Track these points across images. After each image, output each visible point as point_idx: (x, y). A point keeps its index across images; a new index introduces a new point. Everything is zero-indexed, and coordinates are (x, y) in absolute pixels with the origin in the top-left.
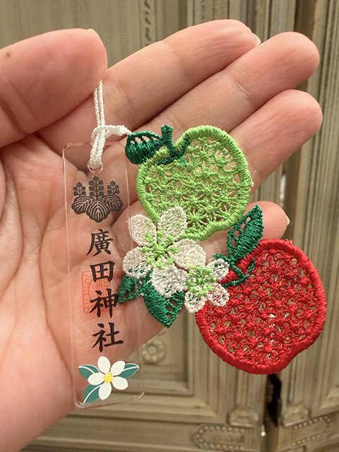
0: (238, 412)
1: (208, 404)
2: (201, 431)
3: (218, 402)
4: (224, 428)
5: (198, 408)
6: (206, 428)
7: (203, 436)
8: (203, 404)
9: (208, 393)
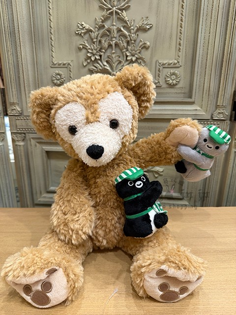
0: (218, 111)
1: (201, 108)
3: (208, 105)
5: (196, 110)
8: (198, 108)
9: (202, 100)
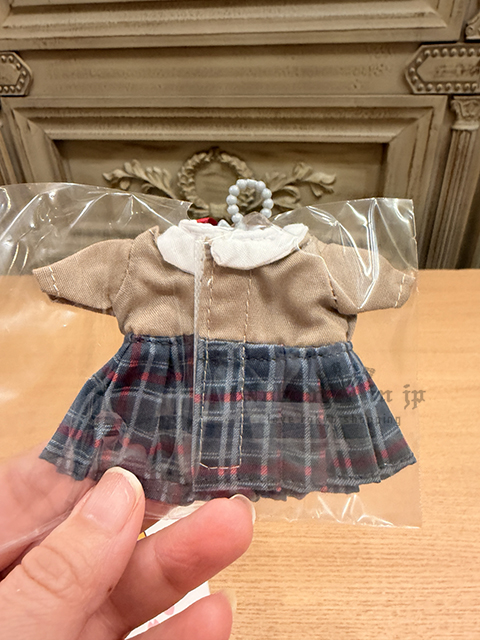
1: (437, 7)
2: (419, 60)
4: (454, 50)
6: (428, 52)
7: (420, 71)
